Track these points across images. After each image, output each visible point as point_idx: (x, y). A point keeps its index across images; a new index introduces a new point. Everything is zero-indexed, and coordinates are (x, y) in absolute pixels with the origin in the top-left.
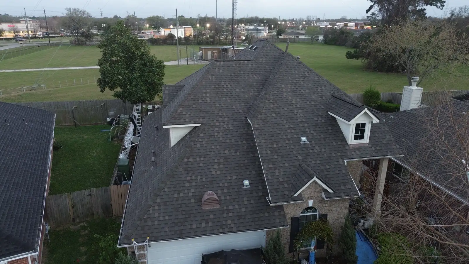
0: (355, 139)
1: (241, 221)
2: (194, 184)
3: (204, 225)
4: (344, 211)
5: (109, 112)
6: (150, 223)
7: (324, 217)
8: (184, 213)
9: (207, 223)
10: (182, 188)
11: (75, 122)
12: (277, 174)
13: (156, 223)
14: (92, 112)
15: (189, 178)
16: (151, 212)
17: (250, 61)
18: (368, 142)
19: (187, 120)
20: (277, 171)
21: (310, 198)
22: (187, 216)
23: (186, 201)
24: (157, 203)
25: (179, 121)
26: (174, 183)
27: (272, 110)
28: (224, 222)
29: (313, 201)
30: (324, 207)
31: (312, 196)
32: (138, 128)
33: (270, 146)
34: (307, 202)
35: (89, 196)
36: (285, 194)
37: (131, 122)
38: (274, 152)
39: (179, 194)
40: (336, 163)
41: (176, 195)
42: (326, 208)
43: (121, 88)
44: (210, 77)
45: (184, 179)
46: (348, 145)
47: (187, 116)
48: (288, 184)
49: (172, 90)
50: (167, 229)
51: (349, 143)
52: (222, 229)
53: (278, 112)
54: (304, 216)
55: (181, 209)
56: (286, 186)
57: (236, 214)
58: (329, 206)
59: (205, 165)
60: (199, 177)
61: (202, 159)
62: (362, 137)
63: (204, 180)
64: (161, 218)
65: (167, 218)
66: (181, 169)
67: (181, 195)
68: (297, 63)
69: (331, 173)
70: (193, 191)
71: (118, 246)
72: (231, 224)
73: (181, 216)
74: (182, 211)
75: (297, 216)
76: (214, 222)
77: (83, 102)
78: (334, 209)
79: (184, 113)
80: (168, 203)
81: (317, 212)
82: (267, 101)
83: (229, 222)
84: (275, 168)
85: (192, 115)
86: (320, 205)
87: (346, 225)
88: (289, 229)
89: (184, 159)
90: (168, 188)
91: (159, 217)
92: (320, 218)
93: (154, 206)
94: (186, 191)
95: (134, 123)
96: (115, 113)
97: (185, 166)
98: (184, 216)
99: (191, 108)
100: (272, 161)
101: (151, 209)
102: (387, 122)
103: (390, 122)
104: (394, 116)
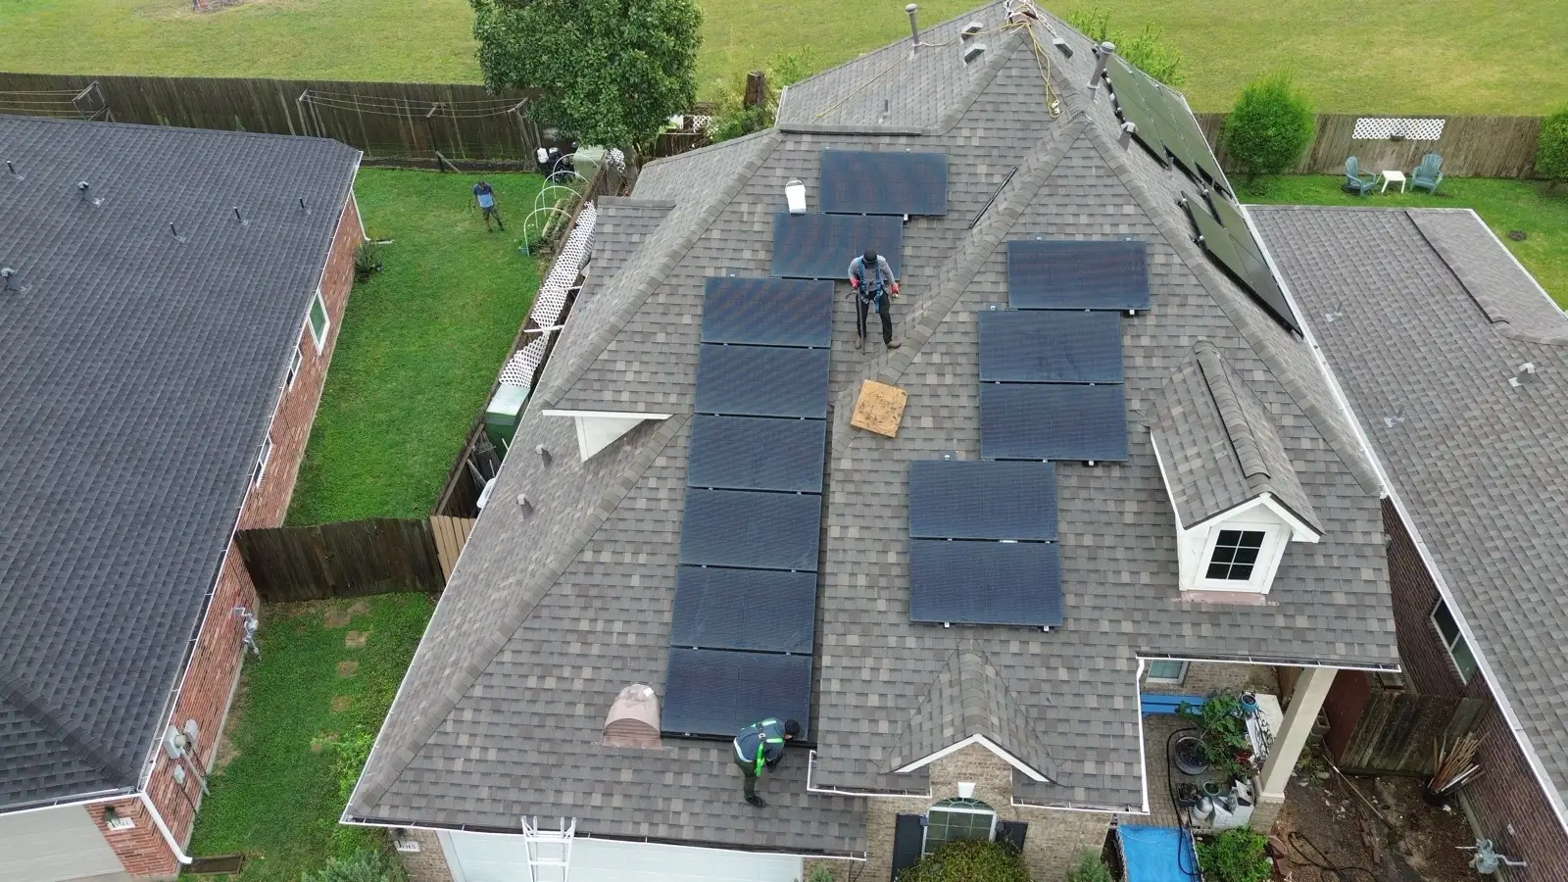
0: (1207, 577)
1: (717, 808)
2: (595, 650)
3: (597, 799)
6: (440, 764)
7: (1015, 830)
8: (546, 747)
9: (608, 795)
10: (556, 660)
12: (866, 675)
13: (458, 765)
15: (584, 625)
16: (449, 727)
17: (919, 135)
18: (1267, 591)
19: (625, 396)
20: (870, 662)
21: (963, 777)
22: (553, 760)
23: (560, 709)
24: (470, 697)
25: (596, 396)
26: (536, 636)
27: (927, 401)
28: (660, 800)
29: (973, 784)
31: (968, 772)
33: (873, 557)
34: (953, 786)
36: (872, 757)
38: (883, 582)
39: (542, 678)
40: (1100, 663)
41: (532, 682)
44: (745, 208)
45: (567, 625)
46: (1179, 593)
47: (630, 376)
48: (892, 722)
49: (628, 221)
50: (484, 793)
51: (1185, 583)
52: (651, 824)
53: (944, 413)
54: (946, 813)
55: (538, 733)
56: (883, 727)
57: (703, 781)
59: (648, 583)
60: (618, 627)
61: (642, 559)
62: (1243, 573)
63: (631, 639)
64: (475, 754)
65: (492, 755)
66: (567, 590)
67: (550, 683)
68: (1101, 172)
69: (1069, 701)
70: (587, 673)
72: (679, 813)
73: (533, 757)
74: (542, 740)
75: (916, 814)
76: (631, 796)
79: (620, 366)
80: (504, 706)
81: (991, 810)
82: (918, 359)
83: (677, 805)
84: (865, 652)
85: (644, 377)
89: (582, 551)
90: (514, 652)
91: (469, 747)
92: (999, 836)
93: (463, 709)
94: (567, 673)
97: (581, 579)
98: (544, 759)
99: (647, 347)
100: (865, 618)
101: (451, 716)
102: (1503, 385)
103: (1514, 382)
104: (1544, 362)
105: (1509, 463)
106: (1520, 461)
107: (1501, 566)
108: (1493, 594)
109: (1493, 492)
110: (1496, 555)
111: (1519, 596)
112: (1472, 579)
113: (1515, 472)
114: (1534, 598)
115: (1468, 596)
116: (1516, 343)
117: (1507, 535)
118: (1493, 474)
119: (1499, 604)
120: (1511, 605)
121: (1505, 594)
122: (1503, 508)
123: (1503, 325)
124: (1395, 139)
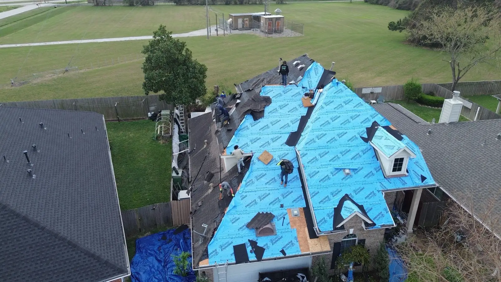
0: (393, 171)
4: (380, 237)
5: (150, 107)
7: (362, 242)
11: (118, 117)
14: (134, 107)
18: (405, 173)
21: (351, 227)
29: (353, 229)
30: (363, 234)
31: (353, 225)
32: (181, 127)
34: (348, 231)
35: (153, 210)
37: (174, 122)
42: (364, 235)
43: (165, 91)
51: (388, 174)
54: (345, 241)
58: (367, 233)
62: (400, 170)
71: (193, 270)
75: (339, 242)
77: (125, 98)
78: (372, 235)
81: (356, 237)
86: (359, 232)
87: (381, 249)
88: (332, 255)
92: (359, 243)
95: (177, 123)
96: (156, 108)
102: (426, 135)
103: (428, 134)
104: (433, 129)
105: (434, 150)
106: (436, 149)
107: (441, 171)
108: (442, 177)
109: (433, 157)
110: (439, 169)
111: (448, 176)
112: (436, 175)
113: (436, 152)
114: (451, 176)
115: (437, 179)
116: (425, 126)
117: (439, 165)
118: (431, 153)
119: (444, 179)
120: (447, 178)
121: (444, 176)
122: (436, 159)
123: (420, 123)
124: (372, 93)
